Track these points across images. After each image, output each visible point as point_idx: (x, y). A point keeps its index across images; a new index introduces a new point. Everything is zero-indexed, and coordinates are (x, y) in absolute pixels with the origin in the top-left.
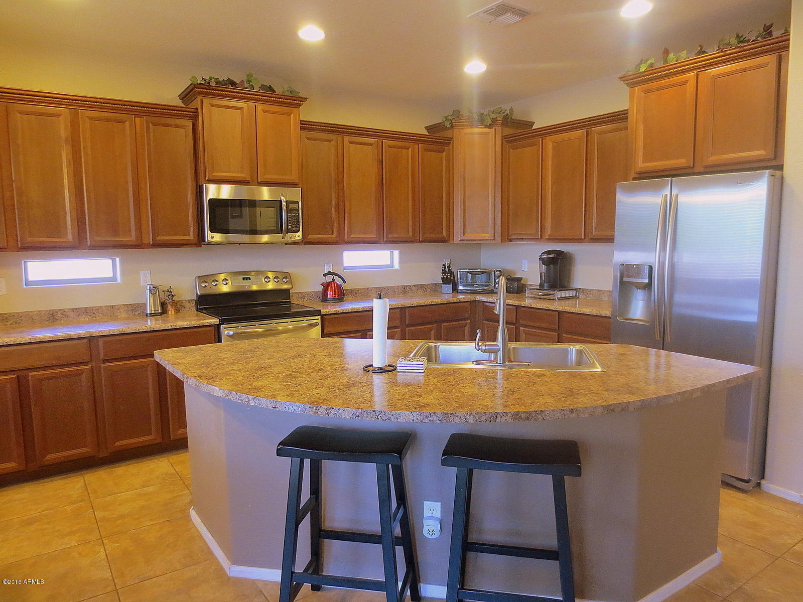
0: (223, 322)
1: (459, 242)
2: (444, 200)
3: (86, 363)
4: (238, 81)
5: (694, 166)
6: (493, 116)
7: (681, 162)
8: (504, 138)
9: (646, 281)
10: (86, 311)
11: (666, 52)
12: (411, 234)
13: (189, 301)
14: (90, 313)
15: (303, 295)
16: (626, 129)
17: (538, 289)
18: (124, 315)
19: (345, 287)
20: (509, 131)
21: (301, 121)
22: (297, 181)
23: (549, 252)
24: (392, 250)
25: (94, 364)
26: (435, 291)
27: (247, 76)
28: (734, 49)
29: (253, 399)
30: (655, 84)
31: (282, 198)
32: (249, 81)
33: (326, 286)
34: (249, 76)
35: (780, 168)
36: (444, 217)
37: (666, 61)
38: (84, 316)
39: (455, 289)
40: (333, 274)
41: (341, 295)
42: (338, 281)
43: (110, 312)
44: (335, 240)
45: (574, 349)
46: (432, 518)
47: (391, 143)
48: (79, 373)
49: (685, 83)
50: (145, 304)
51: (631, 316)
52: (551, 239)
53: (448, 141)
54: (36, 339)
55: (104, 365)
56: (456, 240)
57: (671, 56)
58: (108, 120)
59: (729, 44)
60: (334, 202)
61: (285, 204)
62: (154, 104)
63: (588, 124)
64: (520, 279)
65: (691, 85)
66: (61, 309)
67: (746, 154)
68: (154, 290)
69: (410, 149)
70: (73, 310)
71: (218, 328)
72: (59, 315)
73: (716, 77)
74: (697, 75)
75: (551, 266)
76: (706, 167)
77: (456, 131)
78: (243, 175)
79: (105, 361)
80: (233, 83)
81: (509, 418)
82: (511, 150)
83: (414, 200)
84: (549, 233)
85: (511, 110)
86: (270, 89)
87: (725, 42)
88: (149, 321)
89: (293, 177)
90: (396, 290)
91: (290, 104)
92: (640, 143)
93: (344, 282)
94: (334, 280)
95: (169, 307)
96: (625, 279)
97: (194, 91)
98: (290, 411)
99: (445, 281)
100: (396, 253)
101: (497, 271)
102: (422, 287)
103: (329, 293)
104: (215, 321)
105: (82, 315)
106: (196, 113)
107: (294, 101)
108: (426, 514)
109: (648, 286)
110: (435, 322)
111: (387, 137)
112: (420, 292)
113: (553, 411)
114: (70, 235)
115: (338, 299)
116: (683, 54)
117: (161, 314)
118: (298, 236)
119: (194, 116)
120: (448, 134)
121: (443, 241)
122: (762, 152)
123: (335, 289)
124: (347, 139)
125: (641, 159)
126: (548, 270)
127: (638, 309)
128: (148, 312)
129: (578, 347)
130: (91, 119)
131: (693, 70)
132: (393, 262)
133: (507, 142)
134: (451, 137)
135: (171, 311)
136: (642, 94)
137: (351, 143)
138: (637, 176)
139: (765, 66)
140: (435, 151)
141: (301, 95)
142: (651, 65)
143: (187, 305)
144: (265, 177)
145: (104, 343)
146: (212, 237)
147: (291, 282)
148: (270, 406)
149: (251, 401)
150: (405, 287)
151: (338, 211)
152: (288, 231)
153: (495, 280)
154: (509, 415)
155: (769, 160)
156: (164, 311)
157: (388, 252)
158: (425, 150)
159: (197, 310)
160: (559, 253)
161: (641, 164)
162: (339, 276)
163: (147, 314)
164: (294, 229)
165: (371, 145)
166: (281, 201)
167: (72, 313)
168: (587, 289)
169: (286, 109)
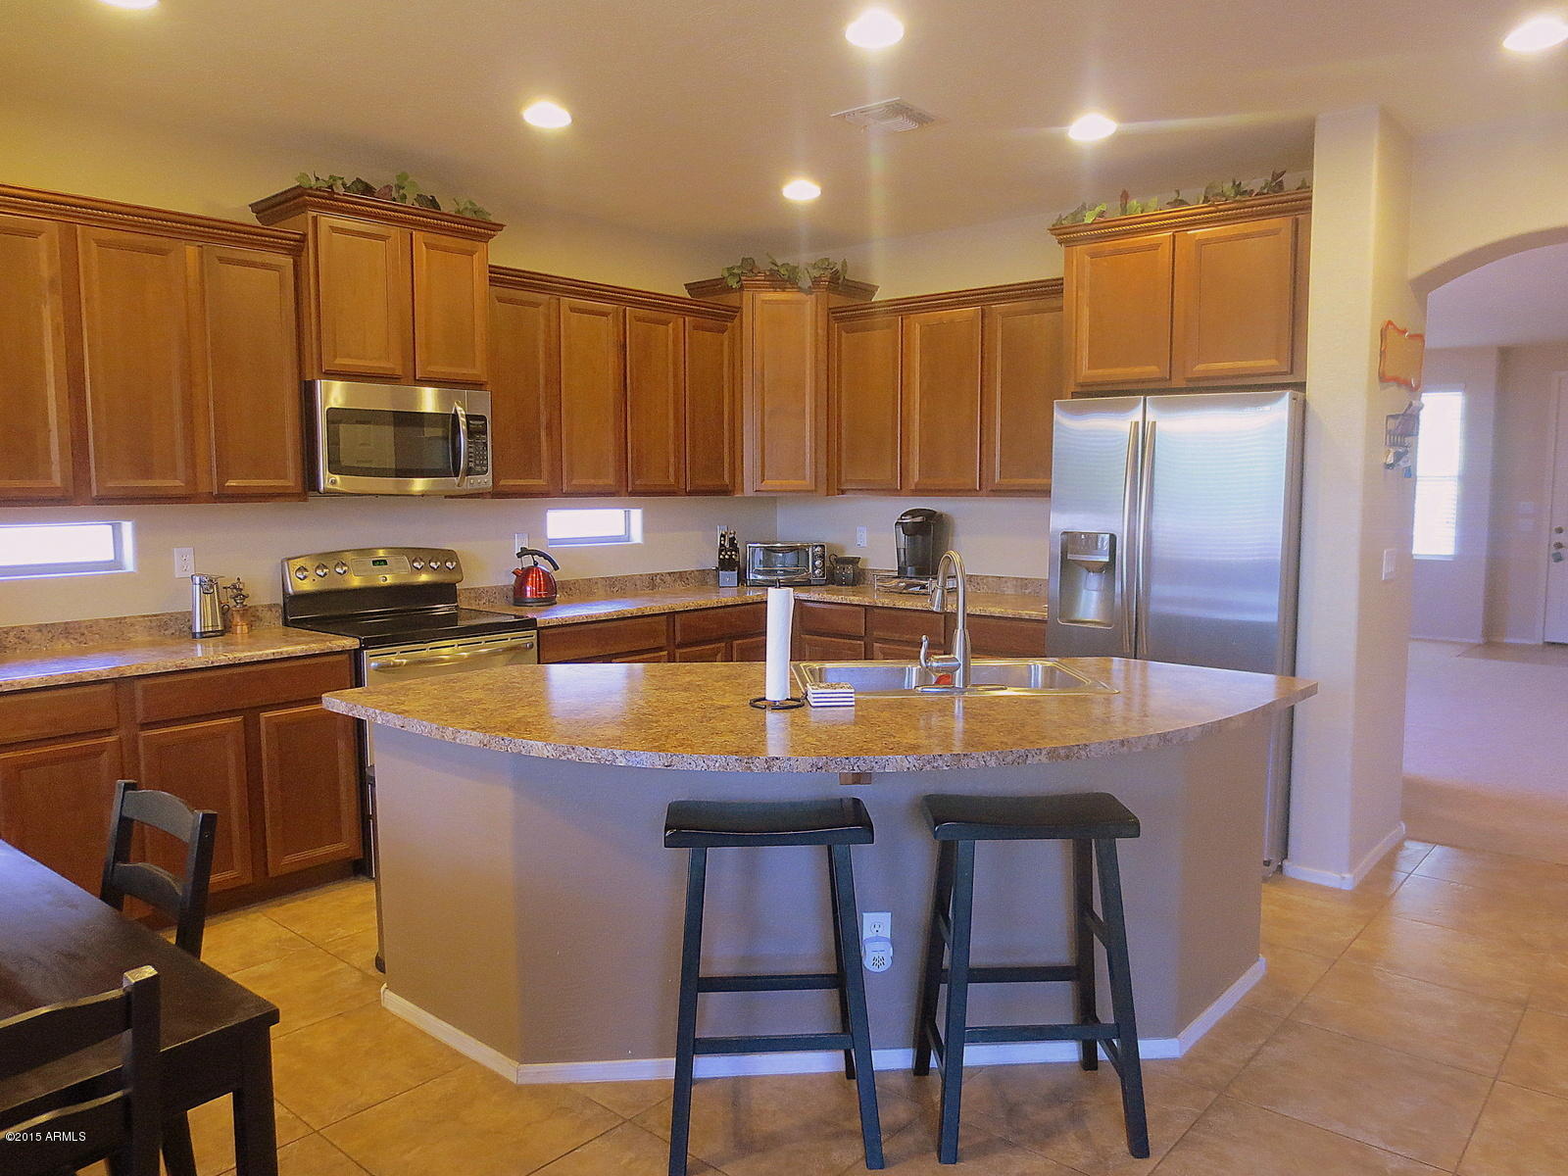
0: (367, 644)
1: (755, 494)
2: (726, 417)
3: (108, 731)
4: (377, 187)
5: (1170, 379)
6: (816, 273)
7: (1151, 370)
8: (832, 311)
9: (1106, 559)
10: (67, 630)
11: (1125, 196)
12: (672, 480)
13: (270, 607)
14: (73, 634)
15: (478, 594)
16: (1061, 309)
17: (896, 577)
18: (141, 637)
19: (557, 576)
20: (838, 301)
21: (490, 266)
22: (484, 379)
23: (913, 513)
24: (627, 507)
25: (123, 732)
26: (703, 583)
27: (398, 177)
28: (1230, 203)
29: (624, 755)
30: (1108, 245)
31: (459, 408)
32: (400, 187)
33: (523, 576)
34: (403, 177)
35: (1301, 386)
36: (726, 450)
37: (1124, 210)
38: (63, 641)
39: (742, 579)
40: (533, 553)
41: (550, 592)
42: (544, 566)
43: (115, 632)
44: (546, 489)
45: (1040, 666)
46: (878, 939)
47: (641, 312)
48: (98, 752)
49: (1155, 247)
50: (191, 614)
51: (1080, 616)
52: (919, 492)
53: (734, 312)
54: (12, 685)
55: (143, 734)
56: (749, 491)
57: (1134, 203)
58: (134, 248)
59: (1223, 194)
60: (543, 419)
61: (464, 420)
62: (199, 218)
63: (983, 298)
64: (854, 561)
65: (1167, 249)
66: (13, 628)
67: (1251, 363)
68: (209, 585)
69: (671, 325)
70: (40, 628)
71: (356, 655)
72: (11, 638)
73: (1202, 243)
74: (1174, 236)
75: (919, 537)
76: (1189, 380)
77: (747, 295)
78: (390, 365)
79: (146, 726)
80: (368, 190)
81: (1043, 758)
82: (844, 334)
83: (676, 418)
84: (916, 480)
85: (844, 264)
86: (433, 203)
87: (1216, 191)
88: (199, 647)
89: (476, 370)
90: (638, 583)
91: (469, 233)
92: (1084, 336)
93: (556, 568)
94: (536, 564)
95: (237, 619)
96: (1069, 557)
97: (301, 199)
98: (699, 768)
99: (726, 564)
100: (637, 515)
101: (816, 546)
102: (681, 576)
103: (528, 589)
104: (350, 643)
105: (58, 639)
106: (303, 242)
107: (477, 228)
108: (867, 933)
109: (1109, 567)
110: (719, 640)
111: (630, 301)
112: (679, 585)
113: (1100, 744)
114: (57, 476)
115: (545, 600)
116: (1153, 202)
117: (222, 633)
118: (485, 481)
119: (297, 248)
120: (731, 299)
121: (724, 491)
122: (1273, 362)
123: (540, 581)
124: (566, 301)
125: (1085, 362)
126: (913, 543)
127: (1090, 605)
128: (198, 630)
129: (1049, 664)
130: (101, 244)
131: (1167, 228)
132: (629, 530)
133: (836, 319)
134: (738, 305)
135: (241, 628)
136: (1087, 258)
137: (573, 310)
138: (1079, 390)
139: (1275, 232)
140: (710, 330)
141: (492, 219)
142: (1102, 214)
143: (267, 615)
144: (429, 369)
145: (146, 690)
146: (334, 482)
147: (458, 569)
148: (659, 764)
149: (620, 758)
150: (652, 577)
151: (549, 434)
152: (469, 472)
153: (813, 563)
154: (1044, 752)
155: (1282, 374)
156: (227, 629)
157: (620, 513)
158: (696, 328)
159: (286, 623)
160: (930, 515)
161: (1085, 372)
162: (546, 557)
163: (195, 633)
164: (478, 468)
165: (604, 314)
166: (455, 416)
167: (39, 634)
168: (977, 576)
169: (466, 244)
